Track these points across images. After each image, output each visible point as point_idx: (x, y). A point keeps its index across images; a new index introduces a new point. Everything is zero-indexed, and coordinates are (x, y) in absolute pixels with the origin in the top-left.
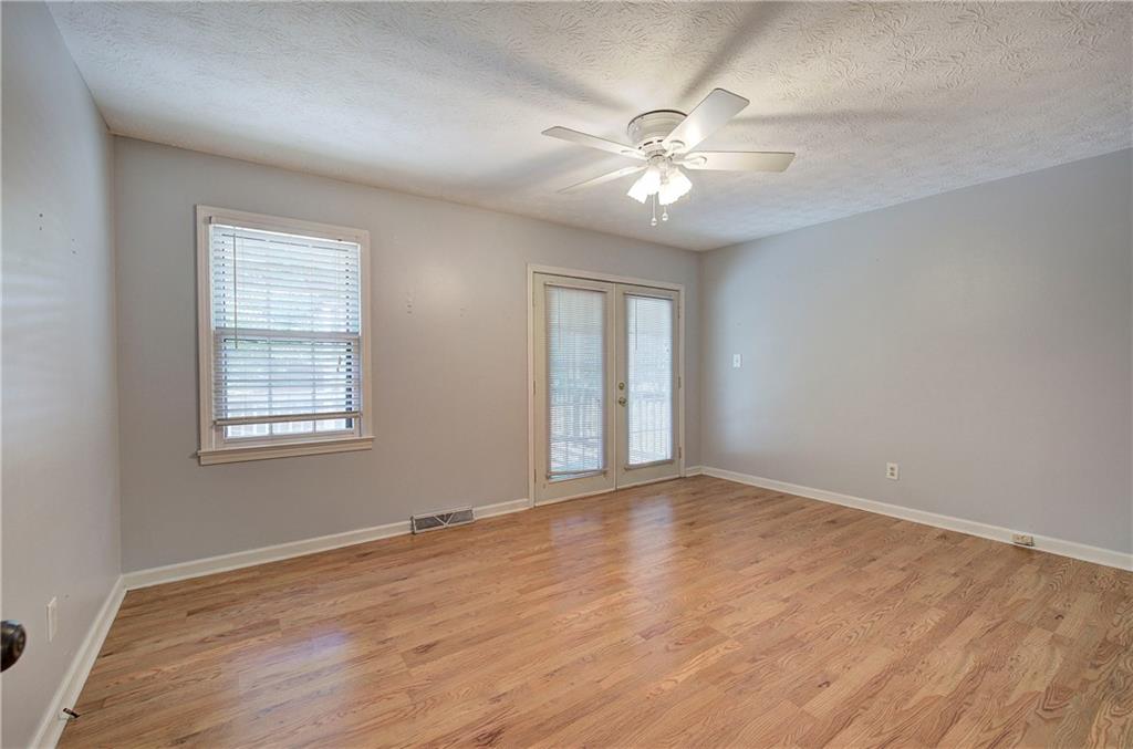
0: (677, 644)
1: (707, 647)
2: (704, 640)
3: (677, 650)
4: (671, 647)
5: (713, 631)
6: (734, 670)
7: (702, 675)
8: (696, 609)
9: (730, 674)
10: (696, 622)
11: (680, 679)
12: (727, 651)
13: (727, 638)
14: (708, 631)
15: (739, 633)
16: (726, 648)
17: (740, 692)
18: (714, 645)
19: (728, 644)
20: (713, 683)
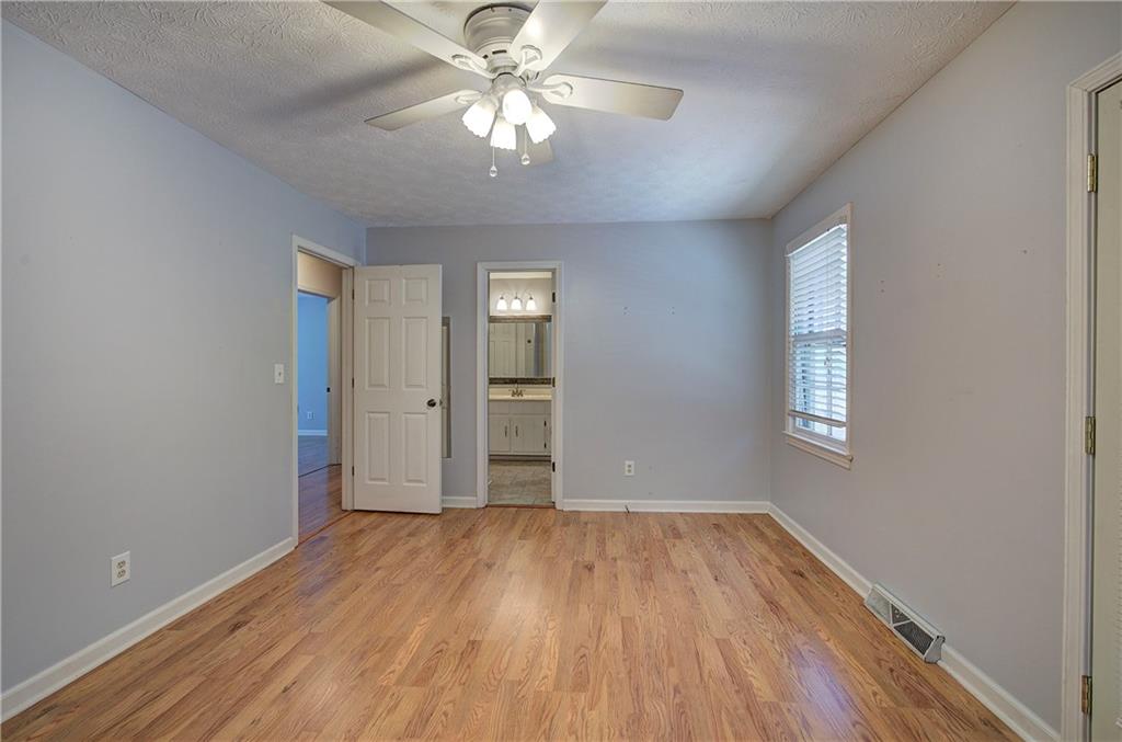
0: (441, 651)
1: (412, 663)
2: (420, 667)
3: (436, 646)
4: (443, 646)
5: (416, 683)
6: (378, 655)
7: (404, 638)
8: (453, 702)
9: (380, 651)
10: (441, 684)
11: (418, 628)
12: (392, 669)
13: (399, 682)
14: (421, 681)
15: (387, 699)
16: (393, 672)
17: (368, 642)
18: (406, 668)
19: (394, 677)
20: (390, 638)
